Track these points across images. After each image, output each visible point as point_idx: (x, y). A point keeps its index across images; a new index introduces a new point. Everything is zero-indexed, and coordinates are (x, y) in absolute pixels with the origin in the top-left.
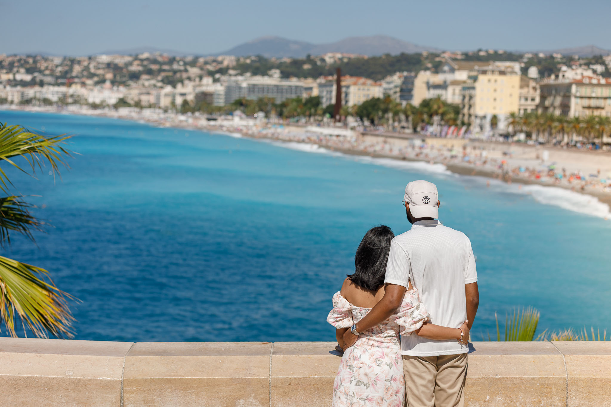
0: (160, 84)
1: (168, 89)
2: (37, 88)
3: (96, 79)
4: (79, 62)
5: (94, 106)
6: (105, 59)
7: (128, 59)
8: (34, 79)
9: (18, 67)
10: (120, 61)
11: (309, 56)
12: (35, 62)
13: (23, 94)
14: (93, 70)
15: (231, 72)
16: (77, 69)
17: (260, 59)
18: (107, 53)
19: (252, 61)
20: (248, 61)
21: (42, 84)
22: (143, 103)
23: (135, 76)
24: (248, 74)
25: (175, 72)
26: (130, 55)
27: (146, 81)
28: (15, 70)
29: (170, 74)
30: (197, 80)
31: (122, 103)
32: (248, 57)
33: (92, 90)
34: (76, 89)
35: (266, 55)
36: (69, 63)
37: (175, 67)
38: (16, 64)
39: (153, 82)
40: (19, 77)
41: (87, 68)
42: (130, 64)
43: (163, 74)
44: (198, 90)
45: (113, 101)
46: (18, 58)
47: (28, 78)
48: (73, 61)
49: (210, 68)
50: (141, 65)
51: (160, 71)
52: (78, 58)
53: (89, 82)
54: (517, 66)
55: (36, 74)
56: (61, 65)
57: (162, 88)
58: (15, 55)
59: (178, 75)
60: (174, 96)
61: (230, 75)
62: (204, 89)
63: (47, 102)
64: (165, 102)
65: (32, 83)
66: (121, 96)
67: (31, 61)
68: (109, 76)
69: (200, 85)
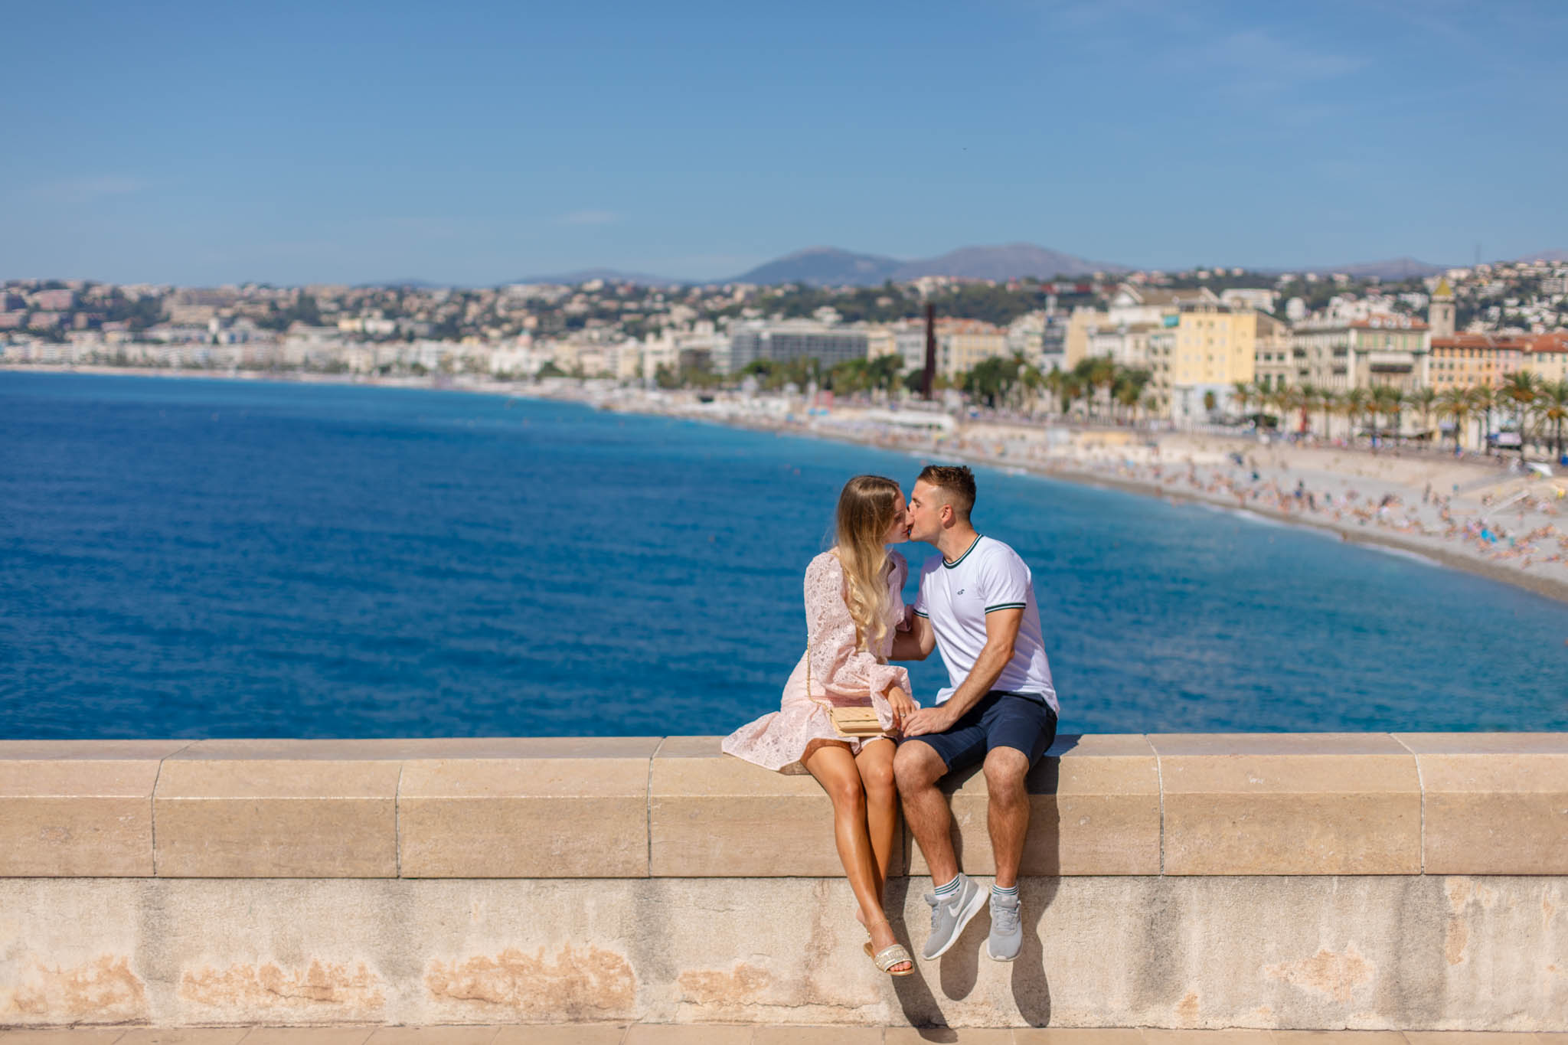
0: (618, 337)
1: (632, 343)
2: (401, 345)
3: (507, 327)
4: (478, 299)
5: (502, 377)
6: (522, 292)
7: (564, 290)
8: (397, 329)
9: (370, 307)
10: (550, 296)
11: (889, 284)
12: (400, 298)
13: (375, 356)
14: (501, 312)
15: (747, 312)
16: (473, 309)
17: (802, 289)
18: (528, 282)
19: (788, 294)
20: (779, 293)
21: (411, 338)
22: (588, 370)
23: (576, 323)
24: (777, 317)
25: (648, 313)
26: (568, 284)
27: (594, 331)
28: (364, 313)
29: (637, 317)
30: (687, 327)
31: (550, 369)
32: (779, 286)
33: (496, 347)
34: (471, 347)
35: (813, 282)
36: (459, 299)
37: (647, 304)
38: (367, 302)
39: (608, 331)
40: (371, 326)
41: (491, 309)
42: (567, 299)
43: (627, 318)
44: (686, 345)
45: (535, 367)
46: (369, 292)
47: (387, 327)
48: (469, 297)
49: (710, 305)
50: (587, 302)
51: (621, 311)
52: (475, 291)
53: (494, 333)
55: (401, 320)
56: (447, 302)
57: (622, 341)
58: (365, 287)
59: (652, 320)
60: (641, 356)
61: (746, 319)
62: (695, 344)
63: (418, 369)
64: (626, 368)
65: (394, 337)
66: (547, 357)
67: (392, 296)
68: (531, 322)
69: (689, 338)
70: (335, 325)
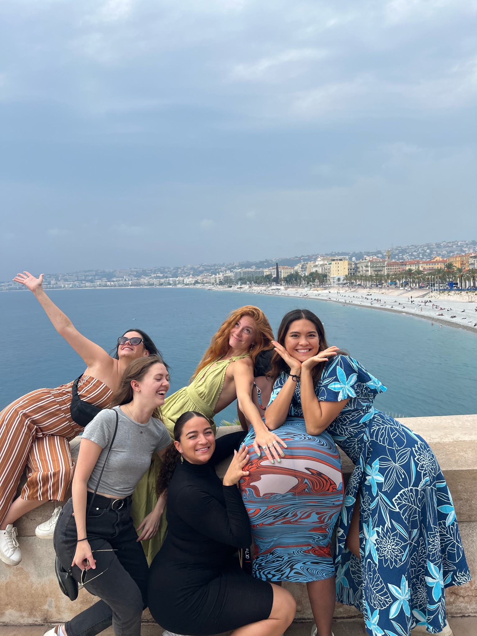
1: (213, 276)
2: (165, 279)
3: (187, 274)
4: (180, 268)
5: (186, 284)
6: (189, 266)
7: (198, 266)
8: (164, 276)
9: (158, 271)
10: (195, 267)
11: (266, 260)
12: (164, 269)
13: (160, 281)
14: (185, 271)
16: (180, 270)
17: (248, 262)
18: (190, 264)
19: (245, 263)
20: (243, 263)
22: (205, 282)
23: (201, 272)
24: (244, 268)
25: (216, 269)
26: (199, 264)
27: (205, 273)
28: (157, 273)
29: (214, 270)
30: (225, 272)
31: (196, 282)
33: (185, 278)
34: (179, 278)
35: (250, 261)
37: (216, 267)
39: (208, 274)
40: (158, 275)
41: (183, 270)
43: (212, 271)
44: (225, 275)
45: (193, 282)
46: (157, 268)
47: (161, 275)
48: (178, 268)
49: (229, 267)
50: (203, 268)
51: (211, 269)
53: (184, 275)
54: (347, 257)
55: (164, 274)
56: (174, 269)
57: (211, 275)
58: (156, 267)
59: (217, 271)
60: (216, 278)
61: (237, 269)
62: (227, 275)
64: (213, 281)
65: (163, 278)
66: (196, 280)
67: (162, 269)
68: (192, 273)
70: (151, 276)
